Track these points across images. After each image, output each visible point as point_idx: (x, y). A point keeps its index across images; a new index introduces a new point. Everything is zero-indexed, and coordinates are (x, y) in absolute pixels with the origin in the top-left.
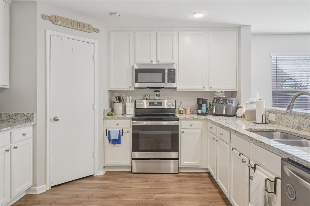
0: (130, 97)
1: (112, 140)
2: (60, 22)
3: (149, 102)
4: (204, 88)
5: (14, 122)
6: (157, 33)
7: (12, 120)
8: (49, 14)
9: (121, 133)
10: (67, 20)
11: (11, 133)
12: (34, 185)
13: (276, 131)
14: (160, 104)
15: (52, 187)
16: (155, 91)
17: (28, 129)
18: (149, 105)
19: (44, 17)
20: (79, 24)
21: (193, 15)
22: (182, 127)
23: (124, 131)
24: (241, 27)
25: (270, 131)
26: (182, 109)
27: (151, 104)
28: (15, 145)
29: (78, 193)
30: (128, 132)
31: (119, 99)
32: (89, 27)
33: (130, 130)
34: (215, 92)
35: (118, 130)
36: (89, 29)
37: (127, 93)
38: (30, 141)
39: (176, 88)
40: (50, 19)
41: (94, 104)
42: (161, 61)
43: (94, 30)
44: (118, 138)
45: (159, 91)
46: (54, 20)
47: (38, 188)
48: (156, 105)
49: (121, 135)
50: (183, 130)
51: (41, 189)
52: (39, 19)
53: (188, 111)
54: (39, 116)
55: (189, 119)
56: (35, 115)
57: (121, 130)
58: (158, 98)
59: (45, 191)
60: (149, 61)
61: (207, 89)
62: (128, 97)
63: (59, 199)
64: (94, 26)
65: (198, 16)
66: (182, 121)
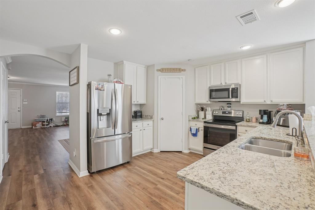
0: (209, 108)
1: (192, 134)
2: (164, 71)
3: (223, 112)
4: (264, 101)
5: (147, 119)
6: (225, 63)
7: (147, 118)
8: (159, 69)
9: (197, 130)
10: (168, 69)
11: (143, 123)
12: (153, 148)
13: (286, 142)
14: (230, 113)
15: (161, 151)
16: (227, 104)
17: (150, 122)
18: (222, 114)
19: (158, 70)
20: (174, 69)
21: (241, 48)
22: (239, 131)
23: (200, 129)
24: (306, 43)
25: (280, 141)
26: (248, 118)
27: (224, 113)
28: (144, 128)
29: (168, 157)
30: (202, 130)
31: (202, 109)
32: (180, 69)
33: (203, 129)
34: (278, 105)
35: (196, 128)
36: (180, 70)
37: (207, 105)
38: (152, 127)
39: (240, 102)
40: (160, 70)
41: (182, 112)
42: (228, 82)
43: (183, 70)
44: (195, 133)
45: (230, 104)
46: (162, 70)
47: (155, 150)
48: (227, 114)
49: (198, 131)
50: (239, 134)
51: (156, 151)
52: (156, 71)
53: (254, 120)
54: (155, 117)
55: (244, 126)
56: (153, 116)
57: (198, 128)
58: (229, 109)
59: (157, 152)
60: (219, 84)
61: (269, 103)
62: (207, 108)
63: (160, 157)
64: (182, 69)
65: (246, 48)
66: (239, 127)
